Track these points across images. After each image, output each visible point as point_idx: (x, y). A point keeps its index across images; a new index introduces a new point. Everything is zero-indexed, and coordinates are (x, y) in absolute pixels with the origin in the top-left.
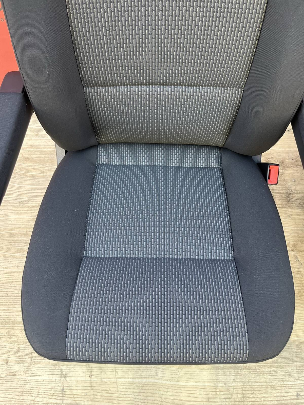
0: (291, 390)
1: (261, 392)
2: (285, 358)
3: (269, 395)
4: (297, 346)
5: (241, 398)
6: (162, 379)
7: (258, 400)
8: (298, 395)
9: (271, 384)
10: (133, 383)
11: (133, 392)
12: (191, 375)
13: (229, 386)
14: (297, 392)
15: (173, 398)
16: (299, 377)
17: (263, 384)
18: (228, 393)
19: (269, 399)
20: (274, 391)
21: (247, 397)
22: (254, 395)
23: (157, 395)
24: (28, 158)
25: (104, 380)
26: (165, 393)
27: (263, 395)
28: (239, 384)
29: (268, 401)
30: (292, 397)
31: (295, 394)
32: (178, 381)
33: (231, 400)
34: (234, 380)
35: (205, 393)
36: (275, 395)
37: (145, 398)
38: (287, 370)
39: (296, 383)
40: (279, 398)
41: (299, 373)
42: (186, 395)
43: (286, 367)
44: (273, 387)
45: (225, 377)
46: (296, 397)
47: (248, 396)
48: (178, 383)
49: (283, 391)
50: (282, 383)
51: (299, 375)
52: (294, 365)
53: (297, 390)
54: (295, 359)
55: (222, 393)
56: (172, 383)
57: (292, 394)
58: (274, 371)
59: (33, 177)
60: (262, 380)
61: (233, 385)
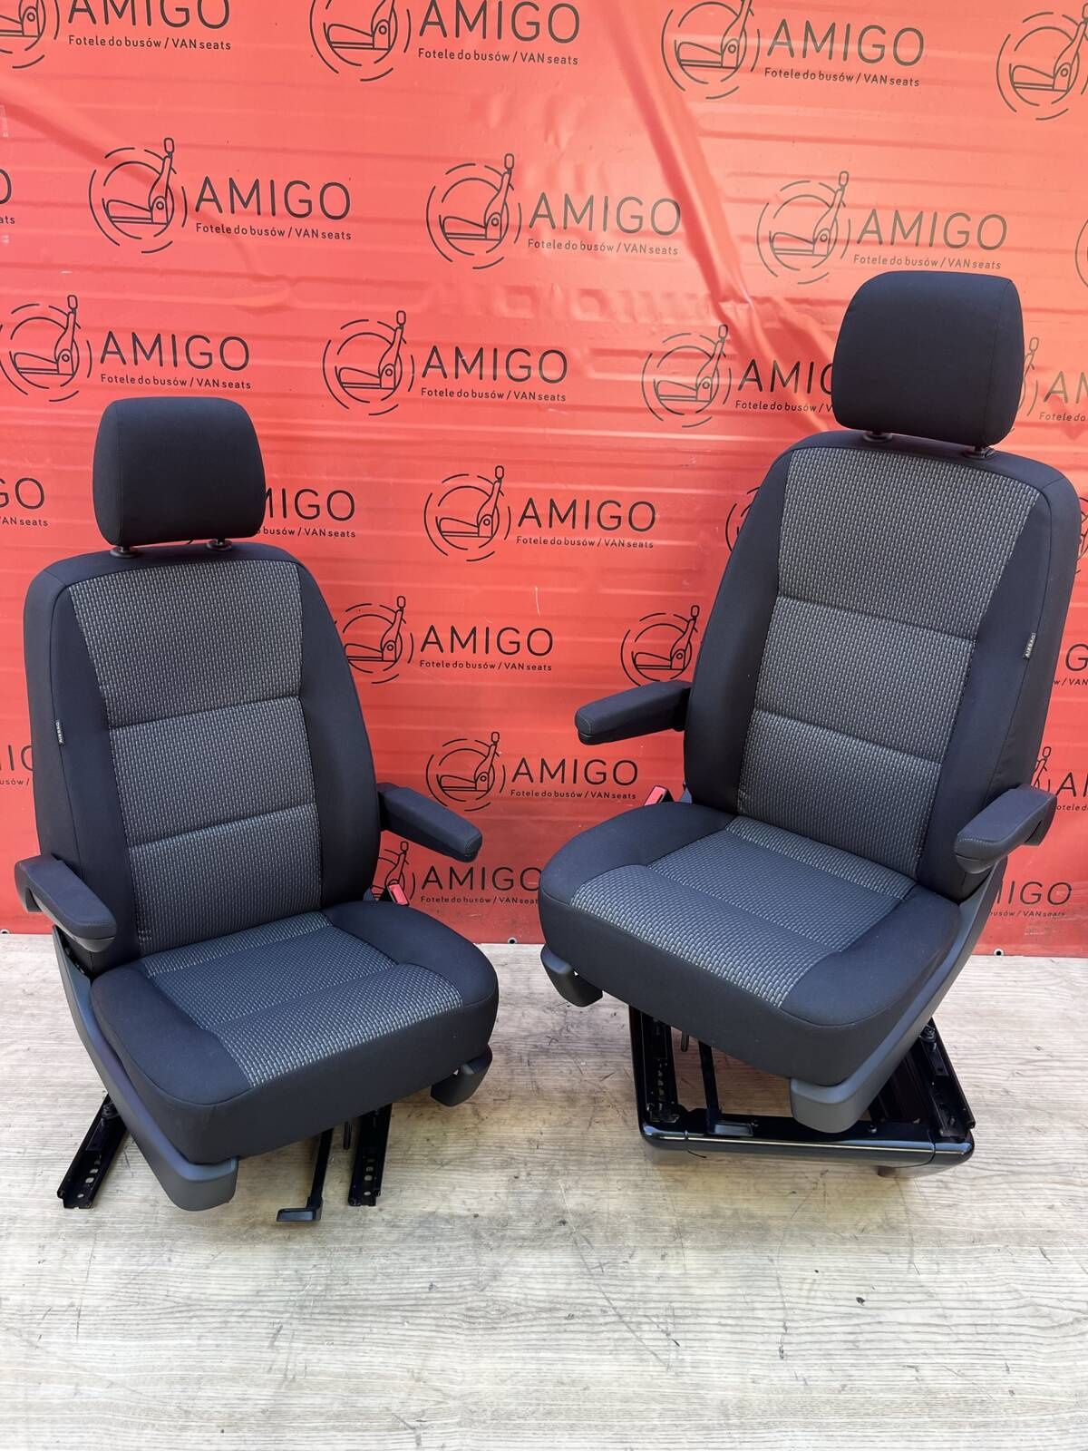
0: (421, 1280)
1: (361, 1282)
2: (420, 1237)
3: (376, 1286)
4: (447, 1221)
5: (322, 1291)
6: (179, 1266)
7: (353, 1293)
8: (431, 1287)
9: (384, 1271)
10: (118, 1272)
11: (115, 1283)
12: (235, 1260)
13: (302, 1274)
14: (431, 1283)
15: (190, 1290)
16: (439, 1262)
17: (368, 1271)
18: (298, 1283)
19: (376, 1292)
20: (387, 1281)
21: (335, 1290)
22: (348, 1286)
23: (161, 1288)
24: (32, 994)
25: (64, 1266)
26: (178, 1284)
27: (365, 1286)
28: (323, 1272)
29: (373, 1294)
30: (420, 1290)
31: (428, 1285)
32: (208, 1268)
33: (302, 1293)
34: (315, 1266)
35: (254, 1283)
36: (388, 1286)
37: (137, 1291)
38: (418, 1252)
39: (432, 1270)
40: (394, 1291)
41: (441, 1256)
42: (218, 1286)
43: (419, 1248)
44: (388, 1276)
45: (299, 1262)
46: (427, 1290)
47: (337, 1287)
48: (208, 1271)
49: (406, 1281)
50: (405, 1270)
51: (440, 1260)
52: (435, 1247)
53: (432, 1280)
54: (438, 1238)
55: (288, 1283)
56: (196, 1271)
57: (420, 1285)
58: (395, 1253)
59: (32, 1015)
60: (369, 1266)
61: (311, 1272)
